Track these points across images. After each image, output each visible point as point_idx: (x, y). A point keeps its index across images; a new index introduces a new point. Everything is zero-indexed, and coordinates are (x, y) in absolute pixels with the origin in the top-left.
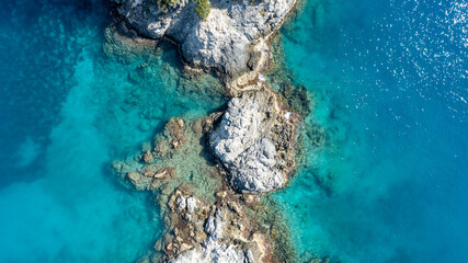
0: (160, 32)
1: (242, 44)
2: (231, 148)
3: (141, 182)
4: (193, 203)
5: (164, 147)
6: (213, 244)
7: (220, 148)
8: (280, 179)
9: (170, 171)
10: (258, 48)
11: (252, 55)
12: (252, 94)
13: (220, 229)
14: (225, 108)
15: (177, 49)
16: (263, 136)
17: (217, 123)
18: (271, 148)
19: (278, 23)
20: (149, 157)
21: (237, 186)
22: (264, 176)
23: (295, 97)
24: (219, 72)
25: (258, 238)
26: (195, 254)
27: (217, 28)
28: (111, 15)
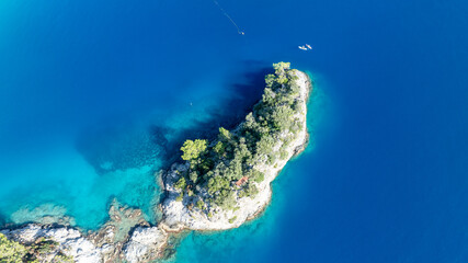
0: (168, 188)
1: (177, 219)
2: (138, 237)
3: (111, 212)
4: (111, 235)
5: (128, 213)
6: (98, 250)
7: (135, 233)
9: (120, 220)
10: (180, 226)
11: (175, 225)
12: (162, 233)
13: (106, 250)
14: (152, 226)
15: (166, 197)
16: (147, 246)
17: (145, 227)
18: (144, 252)
19: (192, 228)
20: (122, 210)
21: (124, 247)
22: (132, 255)
24: (164, 217)
26: (92, 246)
27: (176, 207)
28: (167, 169)
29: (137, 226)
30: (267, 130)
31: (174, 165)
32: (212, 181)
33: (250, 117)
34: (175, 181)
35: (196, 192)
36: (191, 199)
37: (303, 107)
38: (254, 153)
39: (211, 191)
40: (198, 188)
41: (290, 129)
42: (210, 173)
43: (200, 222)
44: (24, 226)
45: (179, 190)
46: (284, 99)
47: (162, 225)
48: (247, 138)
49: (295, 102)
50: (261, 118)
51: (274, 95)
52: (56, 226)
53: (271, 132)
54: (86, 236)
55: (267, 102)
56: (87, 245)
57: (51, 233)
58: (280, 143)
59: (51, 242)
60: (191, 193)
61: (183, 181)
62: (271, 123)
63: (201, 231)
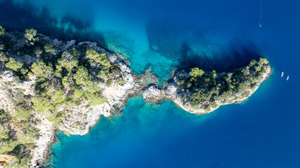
0: (175, 78)
1: (170, 93)
2: (151, 89)
3: (147, 71)
4: (142, 81)
5: (153, 76)
6: (134, 84)
7: (151, 87)
8: (144, 97)
9: (148, 77)
10: (169, 96)
12: (161, 94)
13: (137, 85)
14: (159, 89)
15: (171, 81)
16: (153, 95)
17: (156, 87)
18: (150, 96)
19: (173, 101)
20: (151, 73)
21: (144, 89)
22: (145, 95)
23: (159, 102)
24: (166, 89)
25: (133, 92)
26: (133, 80)
27: (173, 89)
28: (179, 70)
29: (153, 84)
30: (232, 87)
31: (183, 71)
32: (195, 94)
33: (230, 75)
34: (180, 79)
35: (185, 91)
36: (182, 92)
37: (256, 88)
38: (220, 94)
39: (192, 97)
40: (187, 91)
41: (242, 94)
42: (197, 90)
43: (178, 102)
44: (112, 53)
45: (179, 83)
46: (251, 79)
47: (163, 91)
48: (222, 85)
49: (255, 84)
50: (234, 80)
51: (248, 73)
52: (123, 62)
53: (233, 90)
54: (133, 74)
55: (242, 73)
56: (131, 79)
57: (121, 64)
58: (234, 97)
59: (120, 69)
60: (183, 90)
61: (183, 82)
62: (237, 86)
63: (175, 104)
